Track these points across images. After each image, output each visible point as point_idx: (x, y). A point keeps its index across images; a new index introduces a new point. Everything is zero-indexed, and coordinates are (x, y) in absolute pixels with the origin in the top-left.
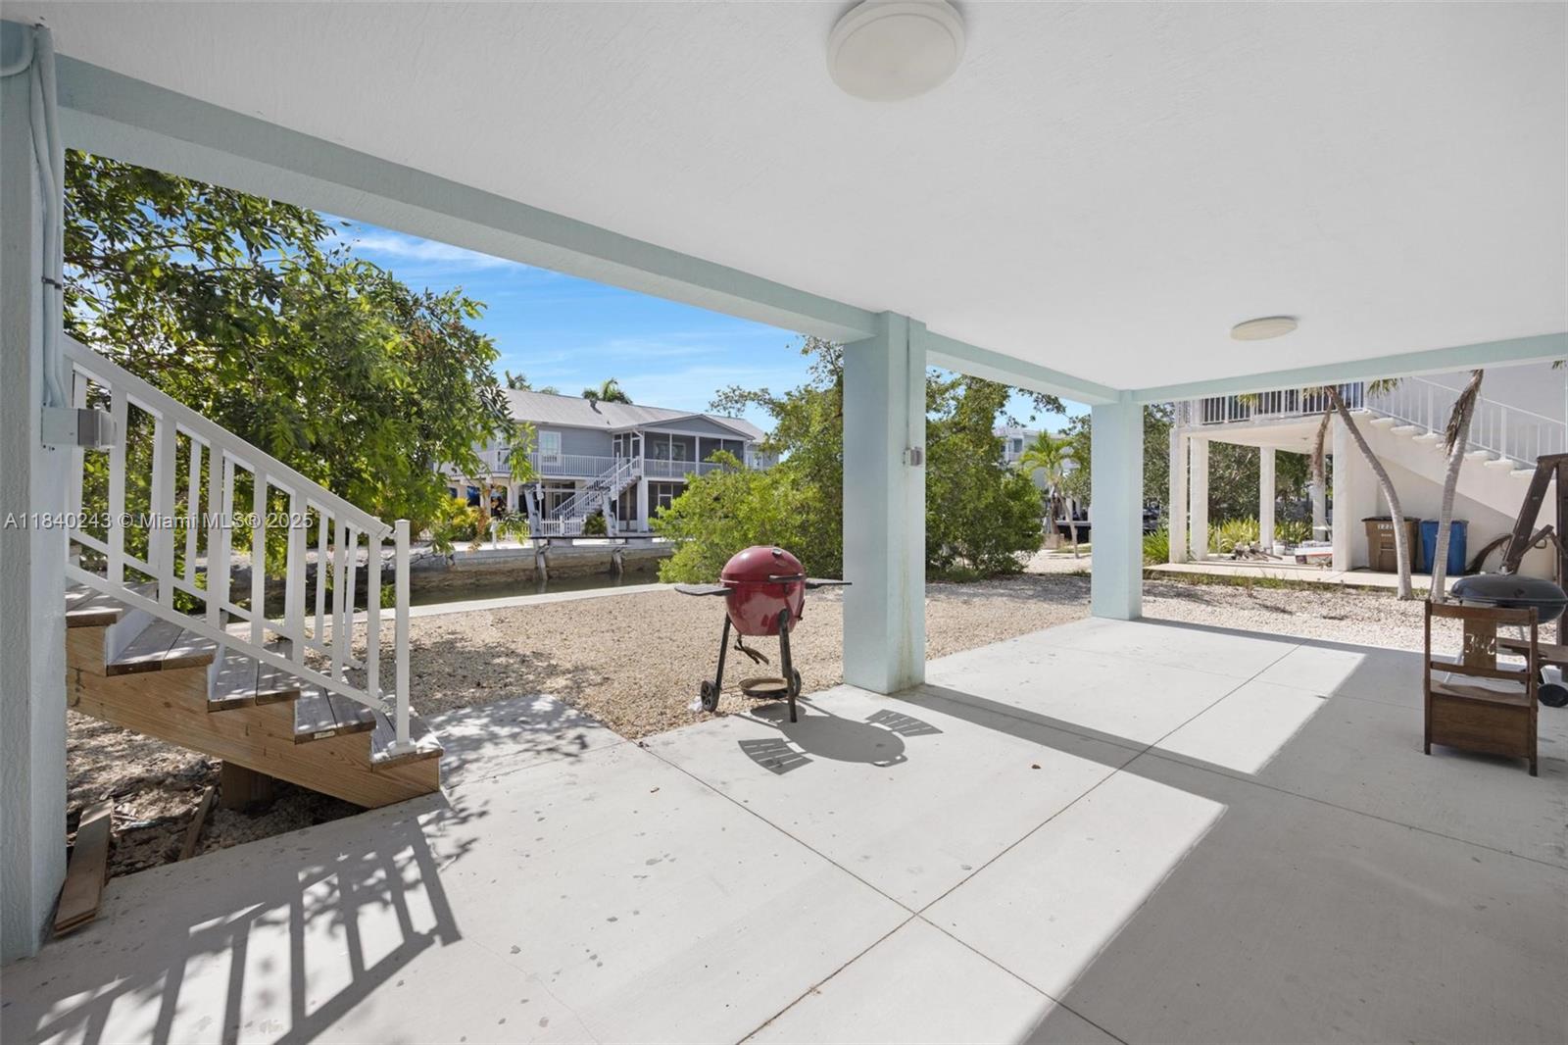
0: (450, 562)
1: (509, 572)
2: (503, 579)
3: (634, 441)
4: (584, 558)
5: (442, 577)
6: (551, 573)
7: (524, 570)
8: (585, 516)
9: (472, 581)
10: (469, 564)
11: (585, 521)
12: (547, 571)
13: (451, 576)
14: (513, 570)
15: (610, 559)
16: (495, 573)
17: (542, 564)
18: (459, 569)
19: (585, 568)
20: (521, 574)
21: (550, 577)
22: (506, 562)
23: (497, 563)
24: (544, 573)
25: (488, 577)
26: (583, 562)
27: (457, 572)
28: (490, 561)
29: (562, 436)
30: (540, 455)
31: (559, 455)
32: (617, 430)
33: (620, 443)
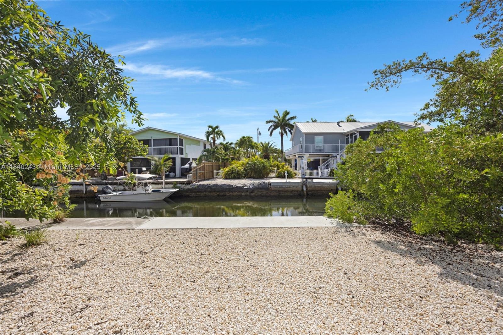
0: (270, 186)
1: (291, 191)
2: (289, 194)
3: (354, 136)
4: (323, 187)
5: (266, 192)
6: (309, 193)
7: (297, 191)
8: (330, 169)
9: (277, 194)
10: (275, 188)
11: (330, 171)
12: (307, 192)
13: (270, 192)
14: (293, 191)
15: (336, 188)
16: (286, 191)
17: (305, 189)
18: (273, 189)
19: (324, 191)
20: (296, 192)
21: (307, 194)
22: (290, 187)
23: (286, 188)
24: (305, 193)
25: (283, 193)
26: (323, 189)
27: (272, 190)
28: (284, 186)
29: (324, 137)
30: (315, 145)
31: (323, 145)
32: (347, 133)
33: (348, 138)
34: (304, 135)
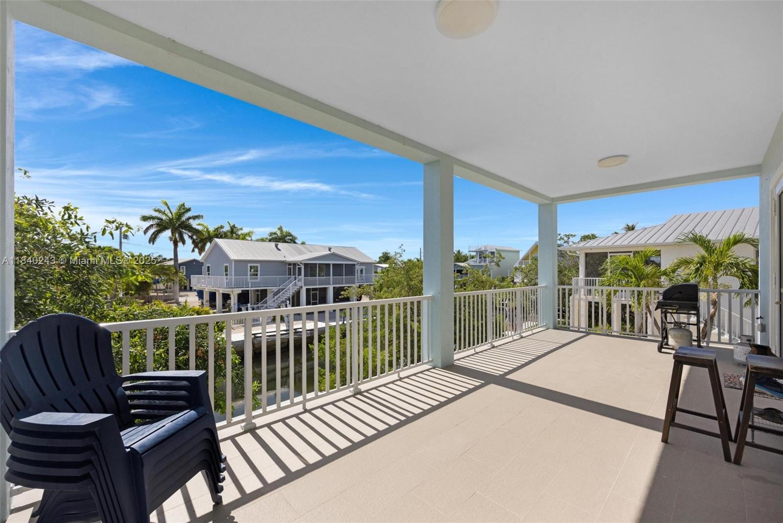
3: (298, 268)
29: (261, 266)
30: (249, 277)
31: (259, 276)
32: (290, 261)
33: (291, 268)
34: (233, 262)
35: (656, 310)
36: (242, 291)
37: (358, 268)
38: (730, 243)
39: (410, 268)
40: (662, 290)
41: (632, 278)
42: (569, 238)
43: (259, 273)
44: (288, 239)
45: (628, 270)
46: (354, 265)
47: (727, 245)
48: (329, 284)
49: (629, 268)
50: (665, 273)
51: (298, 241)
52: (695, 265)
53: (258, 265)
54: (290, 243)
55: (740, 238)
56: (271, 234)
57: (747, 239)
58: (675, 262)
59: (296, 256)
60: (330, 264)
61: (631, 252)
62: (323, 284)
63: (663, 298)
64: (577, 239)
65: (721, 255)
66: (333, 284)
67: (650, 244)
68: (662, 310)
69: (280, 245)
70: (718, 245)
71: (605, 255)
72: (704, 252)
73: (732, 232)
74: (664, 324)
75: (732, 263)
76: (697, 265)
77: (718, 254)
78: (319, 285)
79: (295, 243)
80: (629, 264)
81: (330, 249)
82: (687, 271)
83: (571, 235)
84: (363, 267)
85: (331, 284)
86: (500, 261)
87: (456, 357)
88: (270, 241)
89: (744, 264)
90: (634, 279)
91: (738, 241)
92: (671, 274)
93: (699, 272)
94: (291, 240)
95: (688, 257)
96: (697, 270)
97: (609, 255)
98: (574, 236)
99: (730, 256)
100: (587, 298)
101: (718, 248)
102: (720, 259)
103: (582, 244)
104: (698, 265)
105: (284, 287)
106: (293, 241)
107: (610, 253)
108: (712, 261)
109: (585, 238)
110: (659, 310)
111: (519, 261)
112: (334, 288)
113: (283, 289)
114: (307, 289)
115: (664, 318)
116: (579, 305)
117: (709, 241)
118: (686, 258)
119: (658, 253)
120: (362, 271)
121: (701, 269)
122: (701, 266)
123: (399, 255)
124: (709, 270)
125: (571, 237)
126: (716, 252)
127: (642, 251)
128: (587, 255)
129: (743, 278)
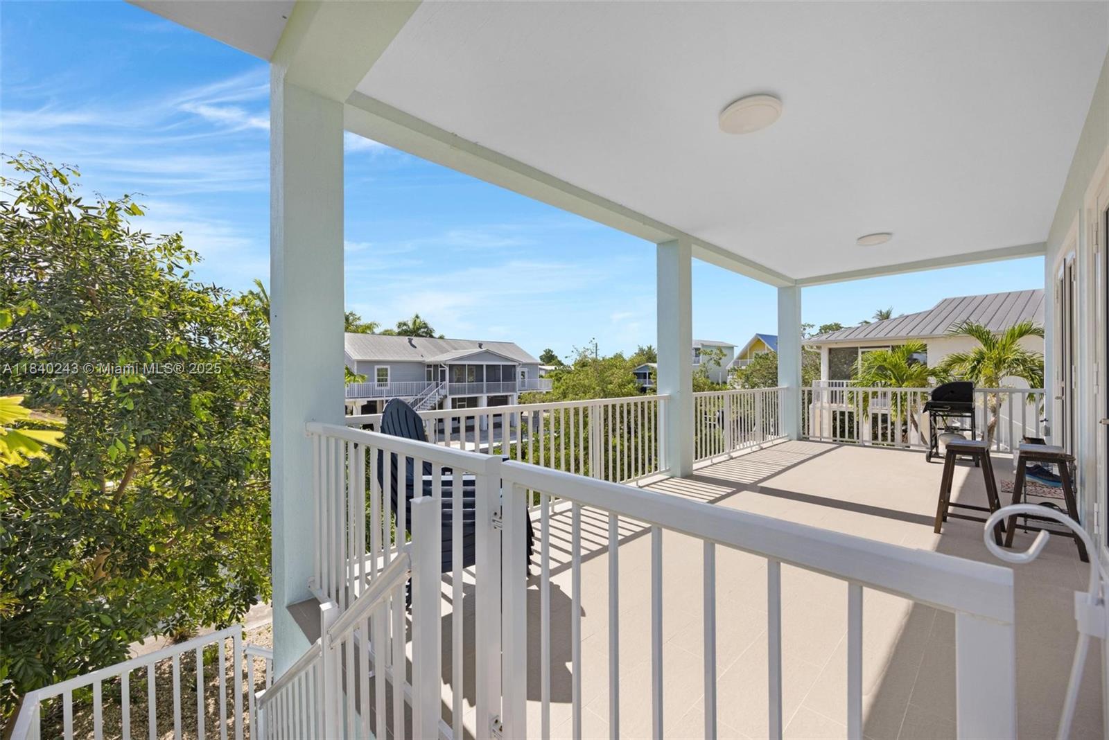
3: (441, 371)
29: (391, 368)
30: (376, 383)
31: (389, 382)
32: (429, 362)
33: (430, 371)
34: (356, 363)
35: (924, 412)
36: (368, 402)
37: (519, 370)
38: (1014, 334)
39: (605, 368)
40: (930, 390)
41: (891, 379)
42: (804, 329)
43: (389, 378)
44: (423, 332)
45: (886, 369)
46: (514, 366)
47: (1011, 337)
48: (482, 392)
49: (886, 365)
50: (933, 373)
51: (436, 335)
52: (971, 362)
53: (388, 367)
54: (426, 337)
55: (1027, 328)
56: (400, 325)
57: (1035, 330)
58: (945, 360)
59: (437, 355)
60: (482, 366)
61: (889, 347)
62: (473, 393)
63: (933, 399)
64: (815, 331)
65: (1004, 349)
66: (487, 392)
67: (913, 336)
68: (930, 413)
69: (416, 340)
70: (999, 337)
71: (854, 351)
72: (983, 346)
73: (1017, 321)
74: (933, 430)
75: (1018, 360)
76: (973, 362)
77: (1000, 348)
78: (469, 393)
79: (432, 336)
80: (888, 360)
81: (480, 346)
82: (962, 370)
83: (808, 325)
84: (526, 370)
85: (485, 391)
86: (720, 359)
87: (695, 466)
88: (399, 334)
89: (1033, 360)
90: (894, 381)
91: (1025, 332)
92: (942, 374)
93: (976, 372)
94: (426, 333)
95: (962, 352)
96: (974, 368)
97: (860, 351)
98: (812, 326)
99: (1016, 350)
100: (830, 406)
101: (1000, 340)
102: (1002, 354)
103: (824, 337)
104: (975, 363)
105: (421, 397)
106: (429, 334)
107: (861, 348)
108: (992, 358)
109: (825, 329)
110: (928, 413)
111: (733, 361)
112: (488, 397)
113: (421, 400)
114: (452, 399)
115: (933, 422)
116: (821, 416)
117: (988, 333)
118: (959, 353)
119: (924, 349)
120: (523, 374)
121: (978, 367)
122: (978, 364)
123: (589, 352)
124: (987, 369)
125: (807, 328)
126: (997, 345)
127: (903, 346)
128: (830, 350)
129: (1033, 380)
